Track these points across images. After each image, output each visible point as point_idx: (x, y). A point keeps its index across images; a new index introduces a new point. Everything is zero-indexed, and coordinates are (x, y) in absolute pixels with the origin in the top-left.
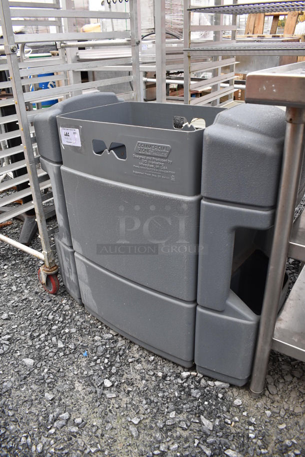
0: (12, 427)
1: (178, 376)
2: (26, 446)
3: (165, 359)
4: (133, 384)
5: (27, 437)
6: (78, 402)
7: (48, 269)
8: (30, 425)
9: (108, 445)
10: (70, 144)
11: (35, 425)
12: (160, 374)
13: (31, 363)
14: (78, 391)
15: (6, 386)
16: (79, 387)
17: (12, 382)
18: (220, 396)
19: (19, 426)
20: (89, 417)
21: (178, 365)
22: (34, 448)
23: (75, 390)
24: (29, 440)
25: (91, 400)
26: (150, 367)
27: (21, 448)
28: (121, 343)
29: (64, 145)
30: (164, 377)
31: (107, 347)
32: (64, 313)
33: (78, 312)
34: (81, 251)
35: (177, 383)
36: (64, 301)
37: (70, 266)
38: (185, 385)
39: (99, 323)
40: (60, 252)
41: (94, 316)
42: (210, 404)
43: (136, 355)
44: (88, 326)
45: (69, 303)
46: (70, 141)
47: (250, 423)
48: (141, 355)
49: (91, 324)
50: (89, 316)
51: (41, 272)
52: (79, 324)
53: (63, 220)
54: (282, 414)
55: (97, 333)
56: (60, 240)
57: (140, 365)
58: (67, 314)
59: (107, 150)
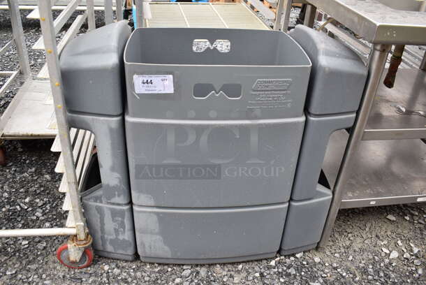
1: (269, 268)
3: (248, 261)
7: (84, 242)
10: (150, 92)
12: (257, 275)
18: (305, 263)
21: (261, 260)
26: (244, 274)
28: (203, 272)
29: (138, 94)
30: (262, 275)
31: (196, 281)
32: (119, 278)
33: (134, 269)
34: (152, 203)
35: (275, 273)
36: (106, 268)
37: (122, 225)
38: (280, 270)
39: (166, 267)
40: (99, 216)
41: (153, 264)
42: (306, 272)
43: (225, 273)
44: (157, 275)
45: (113, 266)
46: (154, 89)
47: (335, 268)
48: (229, 271)
49: (159, 272)
50: (148, 267)
51: (69, 250)
52: (147, 279)
53: (119, 178)
54: (343, 250)
55: (173, 277)
56: (101, 202)
57: (235, 279)
58: (123, 277)
59: (213, 92)
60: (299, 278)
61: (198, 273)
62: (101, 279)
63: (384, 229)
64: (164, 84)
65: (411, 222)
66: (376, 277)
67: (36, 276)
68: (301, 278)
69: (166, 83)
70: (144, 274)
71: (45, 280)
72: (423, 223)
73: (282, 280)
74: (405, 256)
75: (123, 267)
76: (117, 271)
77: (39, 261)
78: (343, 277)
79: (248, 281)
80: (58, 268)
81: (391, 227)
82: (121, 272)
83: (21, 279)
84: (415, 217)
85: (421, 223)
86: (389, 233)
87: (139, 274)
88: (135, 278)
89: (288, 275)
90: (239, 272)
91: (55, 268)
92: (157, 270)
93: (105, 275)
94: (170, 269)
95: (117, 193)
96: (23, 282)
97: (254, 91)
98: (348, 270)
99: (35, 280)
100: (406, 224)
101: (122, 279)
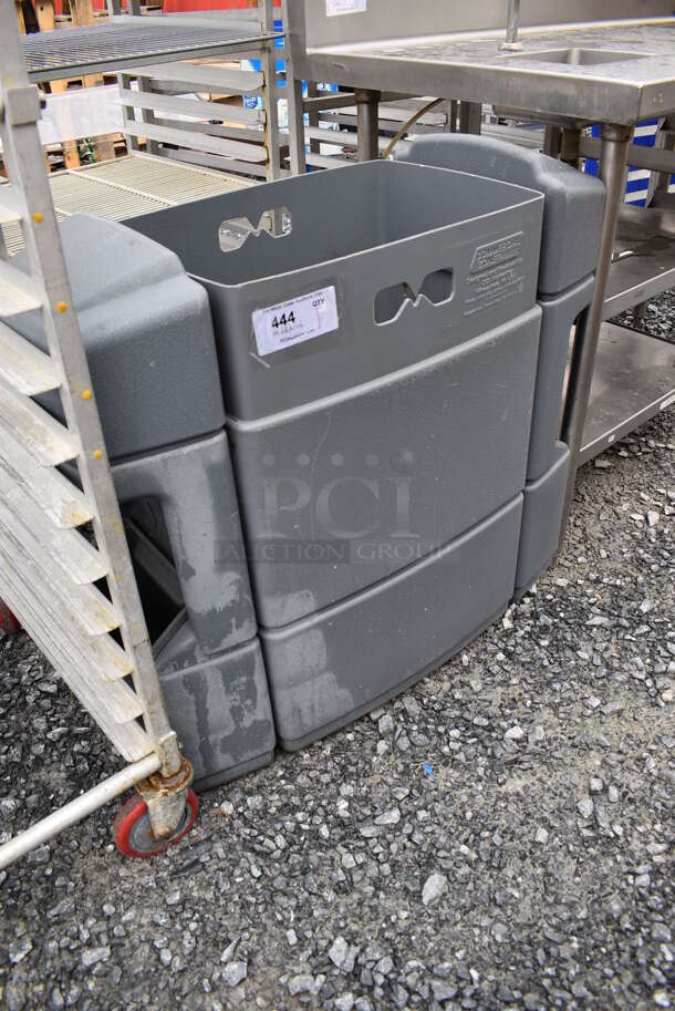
0: (616, 907)
1: (508, 634)
2: (655, 873)
3: (469, 644)
4: (514, 699)
5: (636, 875)
6: (549, 790)
8: (606, 872)
9: (638, 746)
10: (291, 343)
11: (606, 864)
12: (501, 656)
13: (441, 880)
14: (525, 788)
15: (504, 936)
16: (515, 784)
17: (494, 923)
18: (549, 597)
19: (611, 894)
20: (583, 771)
21: (486, 629)
22: (657, 859)
23: (522, 793)
24: (640, 869)
25: (545, 768)
27: (660, 882)
28: (410, 705)
30: (509, 655)
31: (415, 728)
32: (273, 810)
33: (283, 777)
34: (312, 605)
35: (523, 638)
36: (228, 808)
37: (250, 691)
38: (528, 628)
39: (340, 737)
40: (192, 698)
41: (311, 745)
42: (564, 611)
43: (446, 686)
44: (337, 759)
45: (238, 796)
46: (298, 331)
47: (598, 581)
48: (451, 677)
49: (335, 753)
50: (306, 756)
51: (151, 812)
52: (325, 778)
53: (237, 582)
54: (582, 548)
55: (368, 745)
56: (193, 662)
57: (473, 683)
58: (279, 804)
59: (407, 300)
60: (562, 625)
61: (404, 712)
62: (239, 836)
63: (606, 486)
64: (317, 314)
65: (633, 457)
66: (663, 563)
67: (91, 922)
68: (567, 623)
69: (323, 308)
70: (312, 774)
71: (118, 915)
72: (649, 450)
73: (544, 643)
74: (667, 513)
75: (259, 787)
76: (254, 801)
77: (65, 886)
78: (621, 588)
79: (494, 676)
80: (123, 872)
81: (614, 479)
82: (264, 798)
83: (60, 949)
84: (631, 447)
85: (647, 453)
86: (618, 489)
87: (302, 780)
88: (301, 792)
89: (544, 630)
90: (467, 670)
91: (116, 878)
92: (327, 751)
93: (238, 823)
94: (350, 736)
95: (233, 621)
96: (71, 952)
97: (473, 274)
98: (616, 574)
99: (96, 930)
100: (627, 464)
101: (279, 810)
